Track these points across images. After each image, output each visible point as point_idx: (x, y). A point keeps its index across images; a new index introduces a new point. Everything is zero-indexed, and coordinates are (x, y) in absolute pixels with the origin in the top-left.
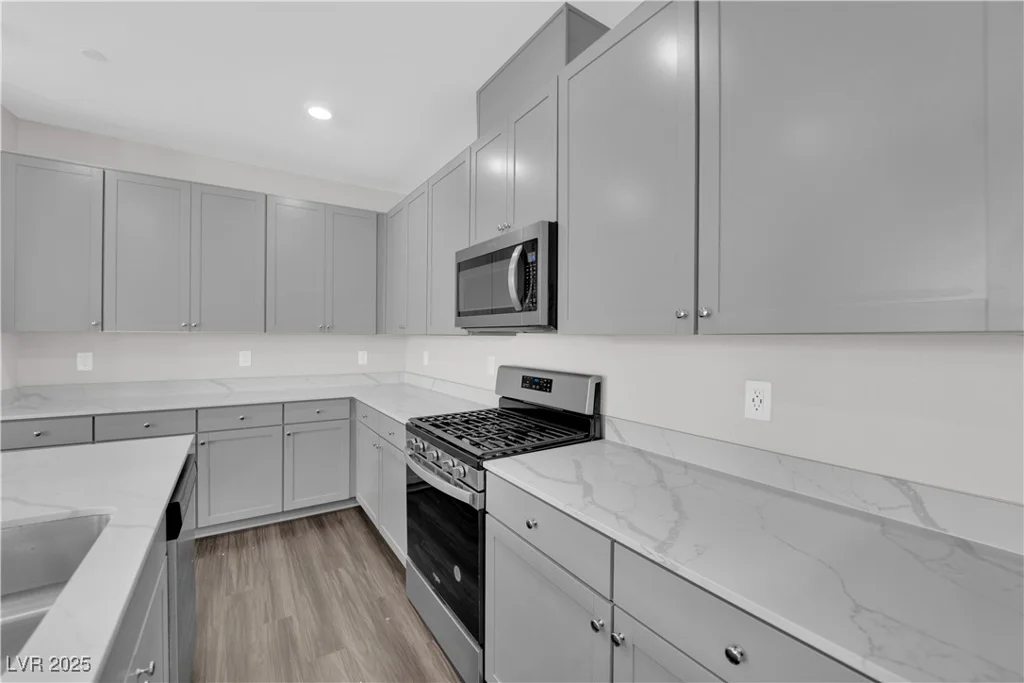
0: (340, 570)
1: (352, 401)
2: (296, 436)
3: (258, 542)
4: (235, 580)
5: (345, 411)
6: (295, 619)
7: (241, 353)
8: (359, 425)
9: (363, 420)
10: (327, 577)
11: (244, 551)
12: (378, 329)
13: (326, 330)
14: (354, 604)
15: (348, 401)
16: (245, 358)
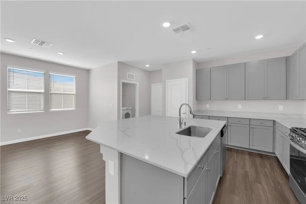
0: (265, 169)
1: (274, 121)
2: (254, 129)
3: (242, 153)
4: (235, 158)
5: (272, 124)
6: (249, 172)
7: (239, 105)
8: (276, 129)
9: (277, 128)
10: (261, 169)
11: (238, 154)
12: (287, 98)
13: (265, 99)
14: (268, 178)
15: (273, 121)
16: (240, 106)
